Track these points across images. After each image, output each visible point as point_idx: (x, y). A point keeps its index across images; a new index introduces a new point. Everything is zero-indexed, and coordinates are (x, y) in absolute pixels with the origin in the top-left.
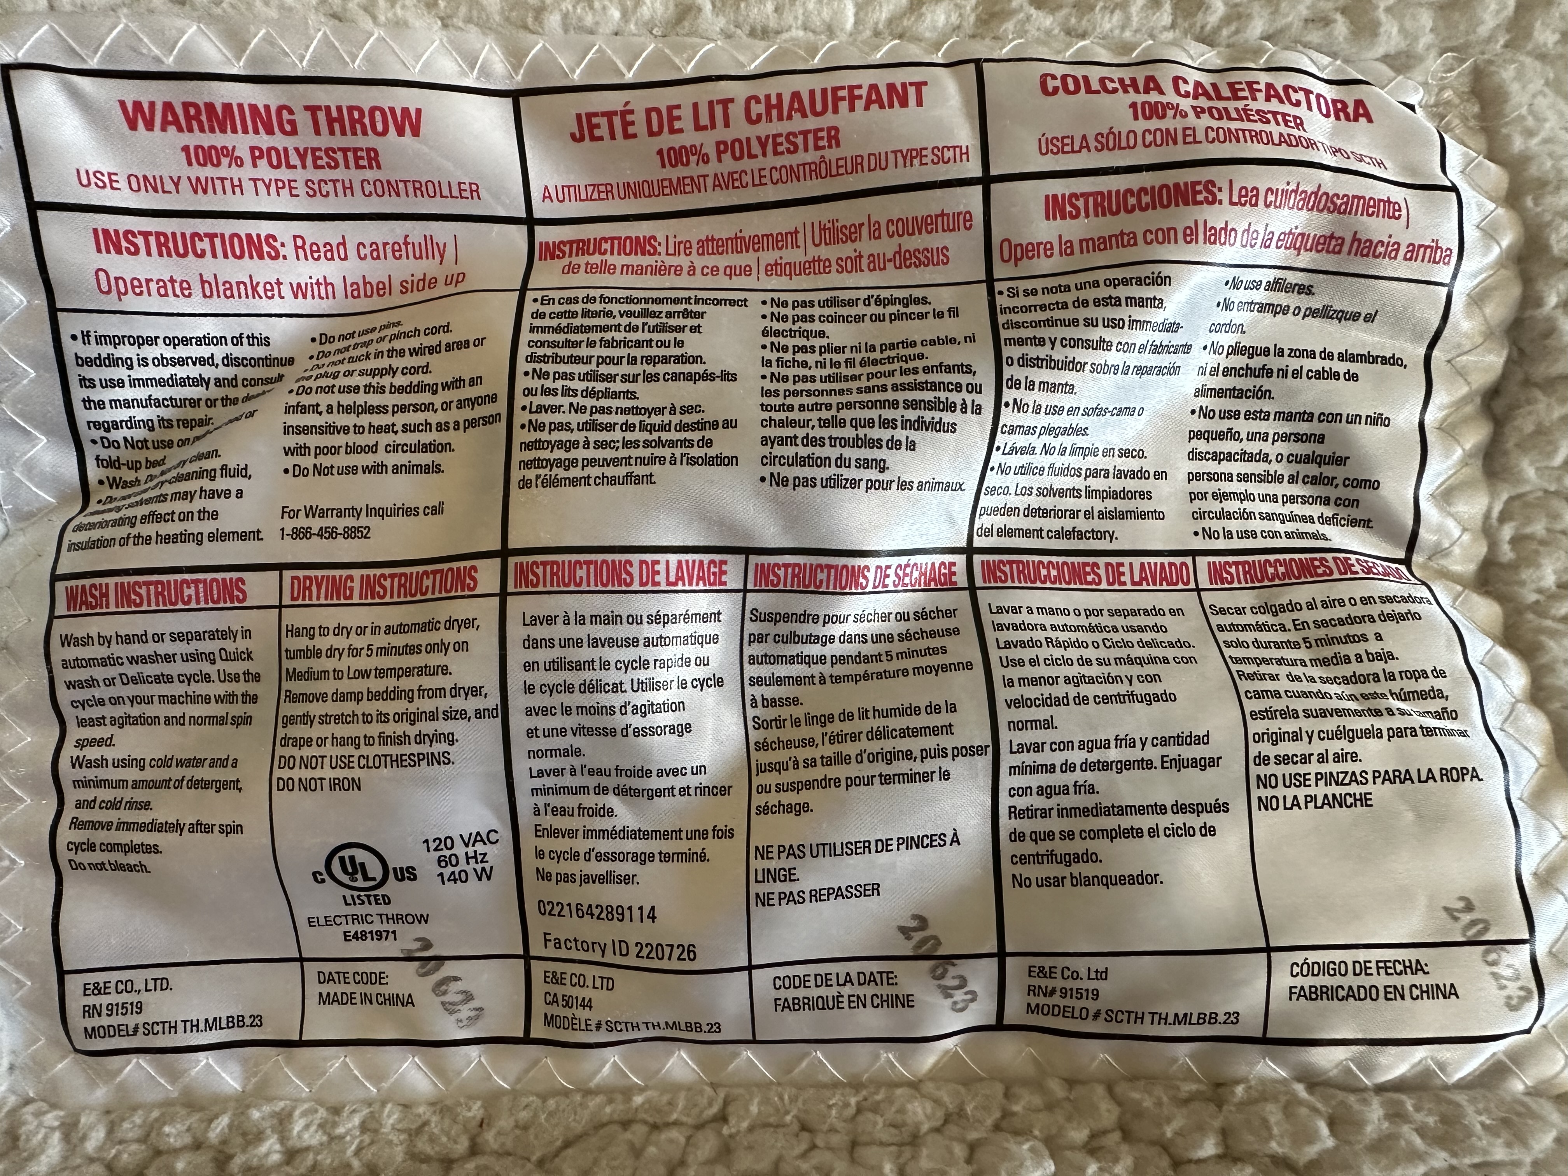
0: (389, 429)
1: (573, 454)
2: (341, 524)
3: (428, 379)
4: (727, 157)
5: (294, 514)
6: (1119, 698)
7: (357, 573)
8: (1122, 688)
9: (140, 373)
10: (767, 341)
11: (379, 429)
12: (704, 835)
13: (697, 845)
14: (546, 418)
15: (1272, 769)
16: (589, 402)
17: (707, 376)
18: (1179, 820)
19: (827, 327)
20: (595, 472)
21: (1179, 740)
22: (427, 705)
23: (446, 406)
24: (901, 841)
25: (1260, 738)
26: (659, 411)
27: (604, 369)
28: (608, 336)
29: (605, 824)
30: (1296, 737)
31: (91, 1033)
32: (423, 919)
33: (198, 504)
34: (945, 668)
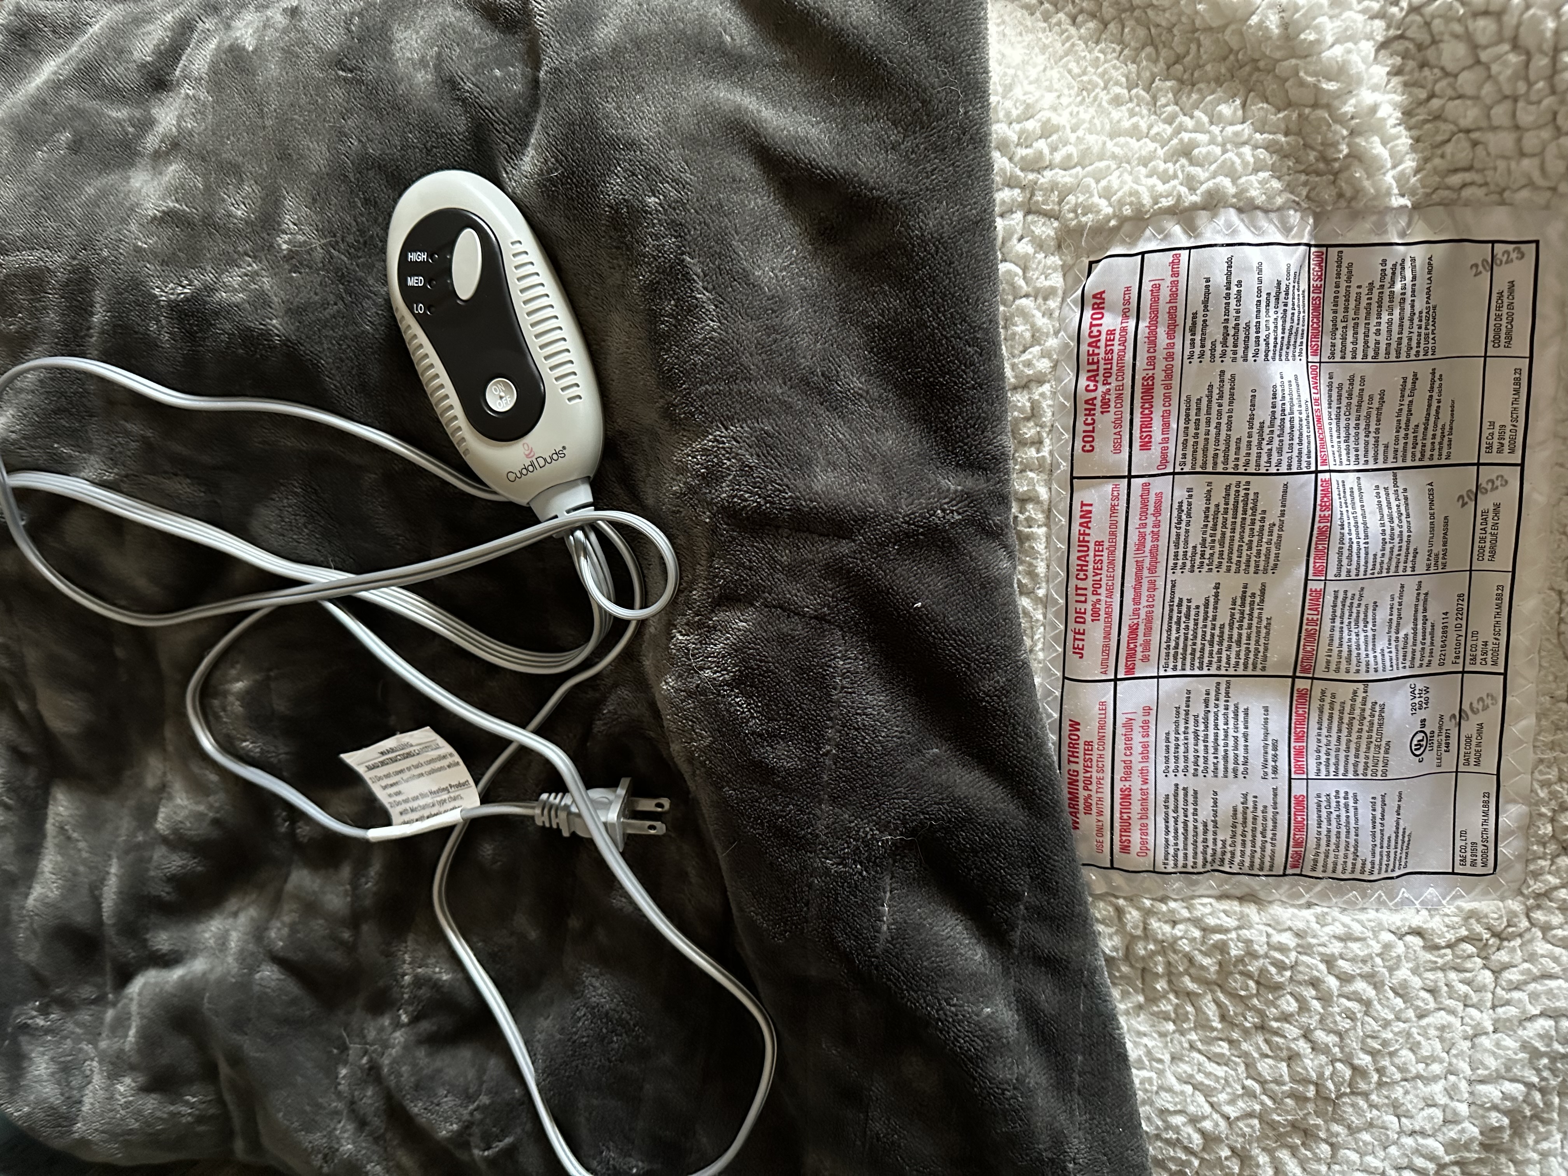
0: (1226, 731)
1: (1252, 649)
2: (1271, 752)
3: (1202, 715)
4: (1099, 591)
5: (1266, 773)
6: (1379, 414)
7: (1293, 744)
8: (1374, 413)
9: (1181, 846)
10: (1197, 570)
11: (1226, 736)
12: (1418, 594)
13: (1422, 597)
14: (1233, 661)
15: (1421, 349)
16: (1225, 644)
17: (1216, 595)
18: (1436, 390)
19: (1191, 545)
20: (1262, 641)
21: (1403, 390)
22: (1358, 712)
23: (1217, 706)
24: (1431, 509)
25: (1408, 355)
26: (1232, 615)
27: (1208, 638)
28: (1190, 637)
29: (1411, 636)
30: (1410, 339)
31: (1485, 865)
32: (1441, 717)
33: (1259, 814)
34: (1360, 489)
